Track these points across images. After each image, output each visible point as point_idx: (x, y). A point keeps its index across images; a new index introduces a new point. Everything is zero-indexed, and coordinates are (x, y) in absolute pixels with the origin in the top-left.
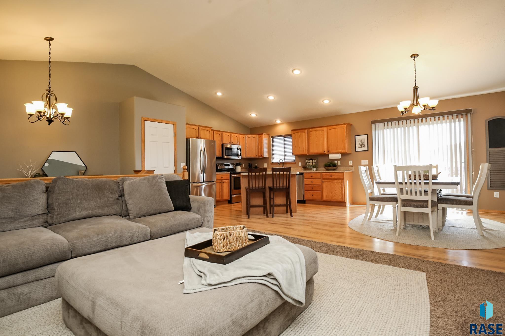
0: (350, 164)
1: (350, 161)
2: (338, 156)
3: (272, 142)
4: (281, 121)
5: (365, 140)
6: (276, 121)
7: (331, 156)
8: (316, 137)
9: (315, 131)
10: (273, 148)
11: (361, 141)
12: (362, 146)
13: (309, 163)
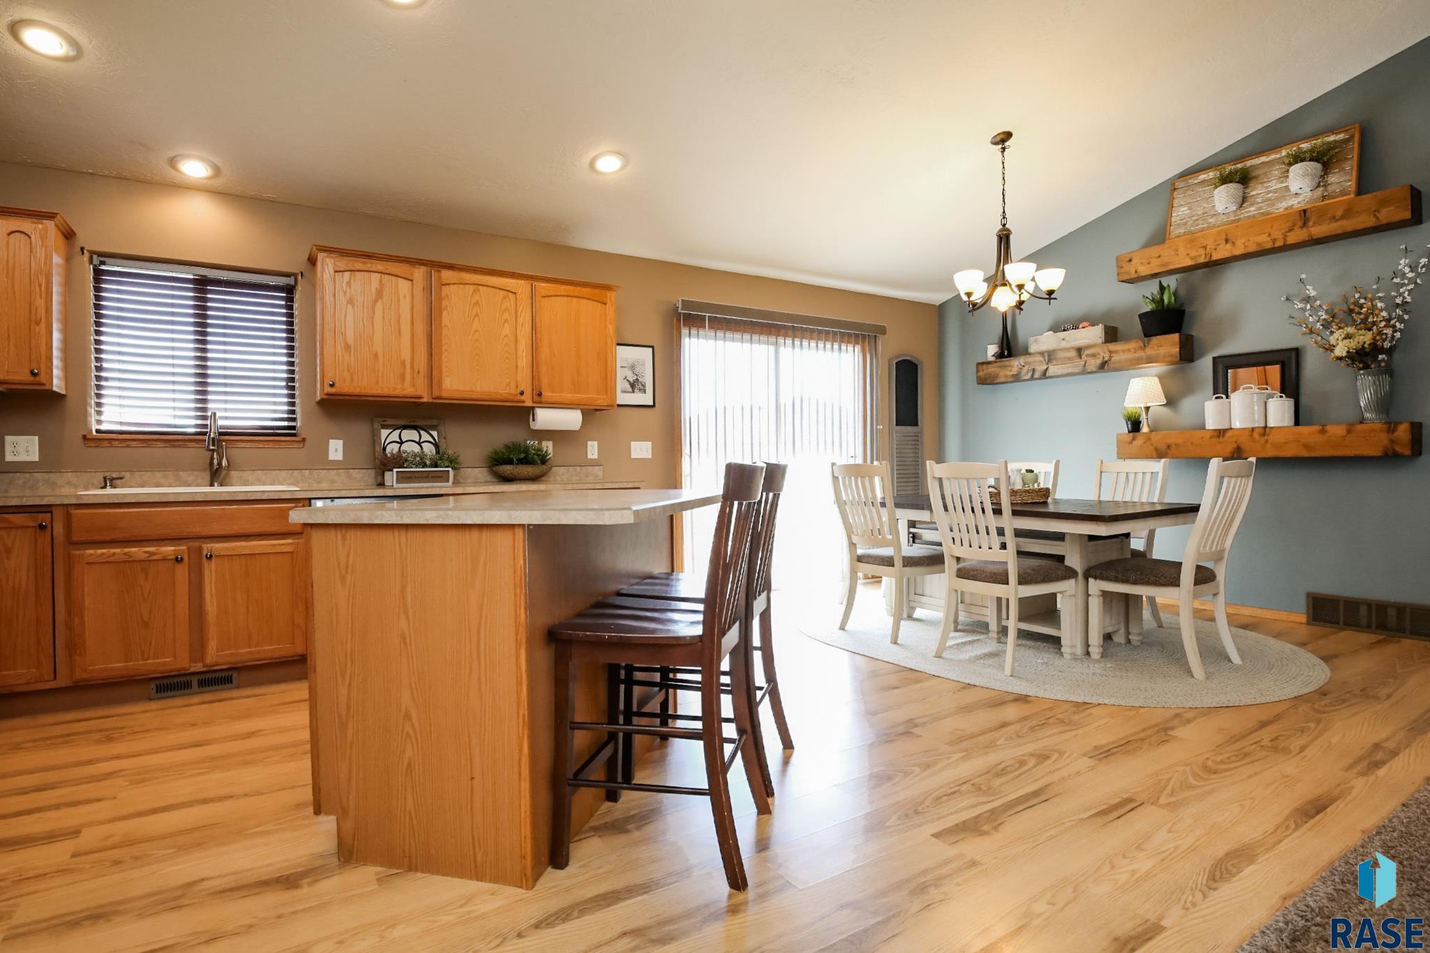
0: (590, 456)
1: (589, 443)
2: (570, 419)
3: (98, 289)
4: (217, 171)
5: (643, 365)
6: (172, 162)
7: (546, 418)
8: (477, 315)
9: (472, 287)
10: (98, 333)
11: (633, 367)
12: (635, 385)
13: (401, 443)
